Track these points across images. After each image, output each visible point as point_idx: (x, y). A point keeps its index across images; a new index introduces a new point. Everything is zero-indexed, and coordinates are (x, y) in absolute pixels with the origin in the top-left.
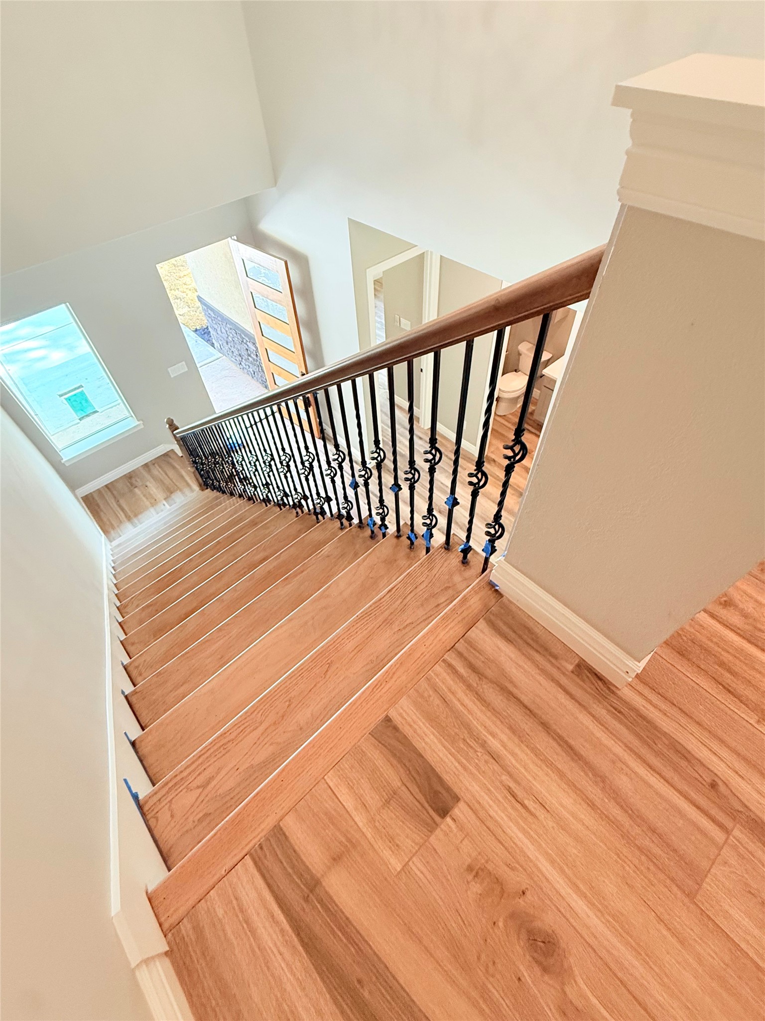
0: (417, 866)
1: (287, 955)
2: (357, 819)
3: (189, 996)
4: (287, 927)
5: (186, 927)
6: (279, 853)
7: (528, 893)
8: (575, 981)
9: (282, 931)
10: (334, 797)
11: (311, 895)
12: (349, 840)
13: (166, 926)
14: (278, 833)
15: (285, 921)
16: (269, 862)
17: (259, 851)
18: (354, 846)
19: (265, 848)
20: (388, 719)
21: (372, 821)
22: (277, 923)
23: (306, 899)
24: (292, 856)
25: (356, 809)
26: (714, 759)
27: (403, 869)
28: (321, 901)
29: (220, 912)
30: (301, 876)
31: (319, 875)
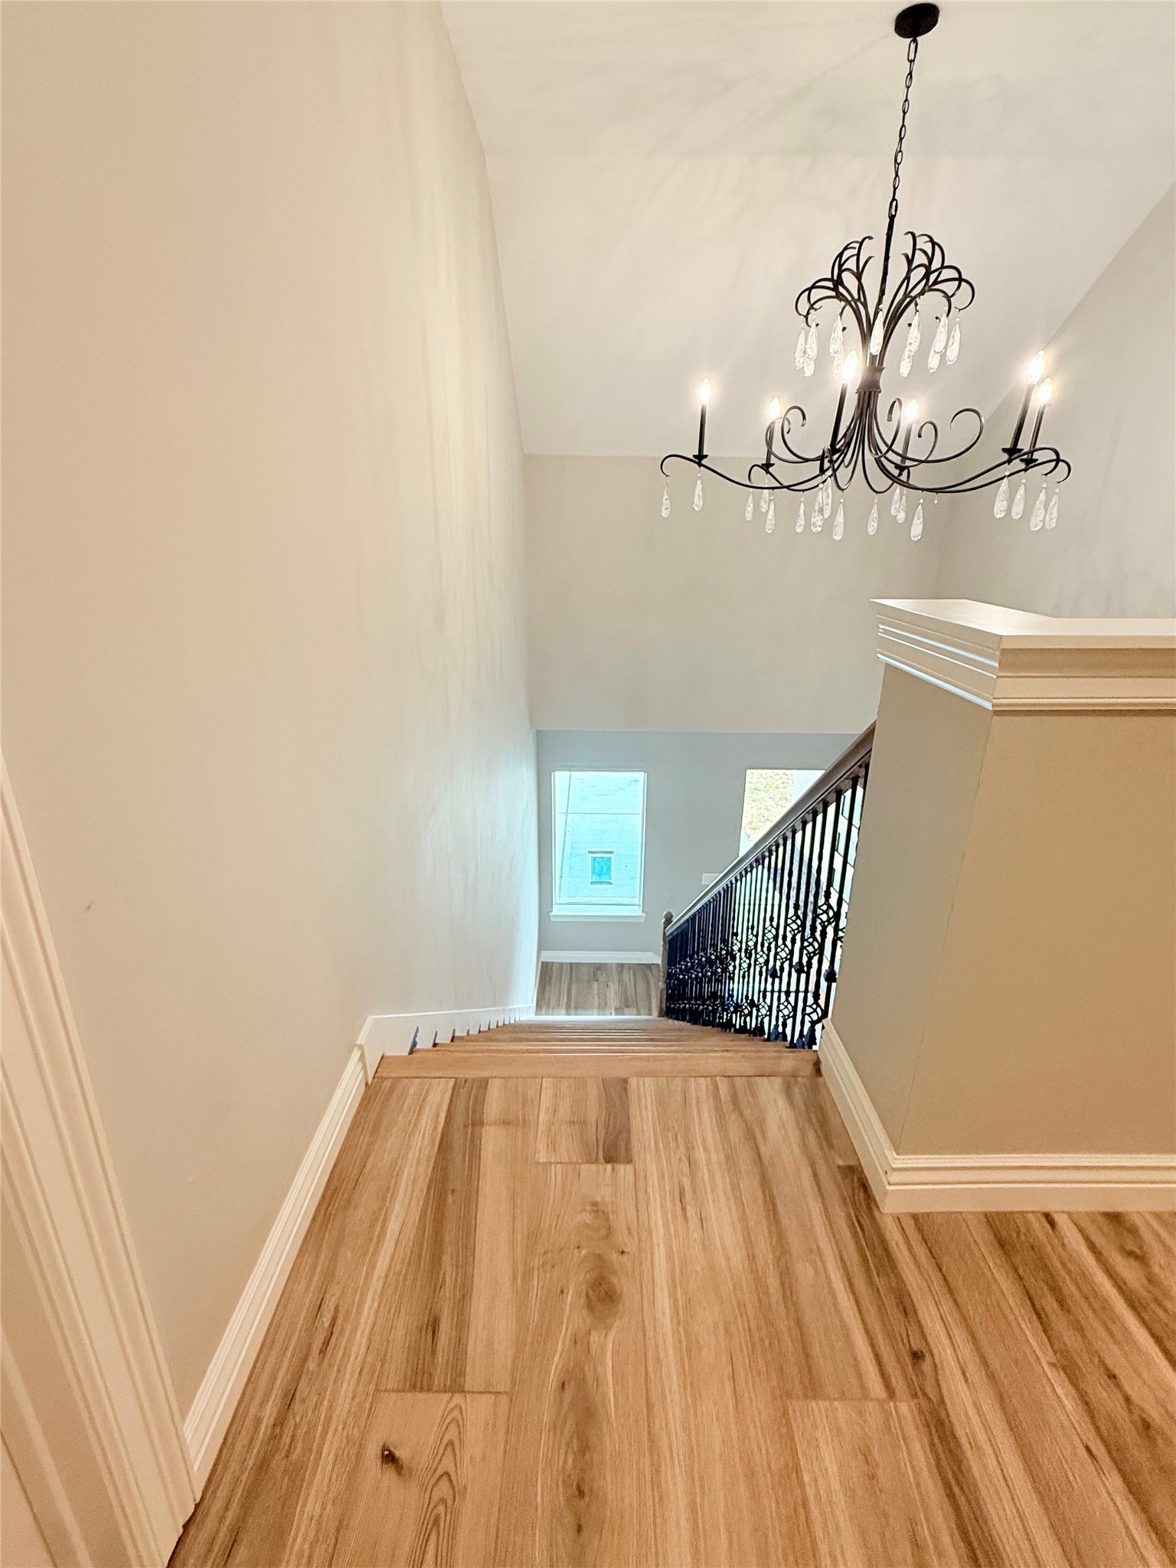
0: (556, 1171)
1: (426, 1142)
2: (542, 1115)
3: (358, 1112)
4: (440, 1130)
5: (387, 1084)
6: (474, 1091)
7: (626, 1256)
8: (606, 1336)
9: (436, 1128)
10: (539, 1092)
11: (470, 1127)
12: (524, 1120)
13: (378, 1075)
14: (484, 1084)
15: (442, 1125)
16: (463, 1092)
17: (463, 1082)
18: (524, 1125)
19: (467, 1083)
20: (625, 1081)
21: (551, 1123)
22: (437, 1122)
23: (466, 1126)
24: (480, 1100)
25: (547, 1109)
26: (945, 1341)
27: (544, 1163)
28: (473, 1134)
29: (411, 1091)
30: (474, 1112)
31: (485, 1121)
